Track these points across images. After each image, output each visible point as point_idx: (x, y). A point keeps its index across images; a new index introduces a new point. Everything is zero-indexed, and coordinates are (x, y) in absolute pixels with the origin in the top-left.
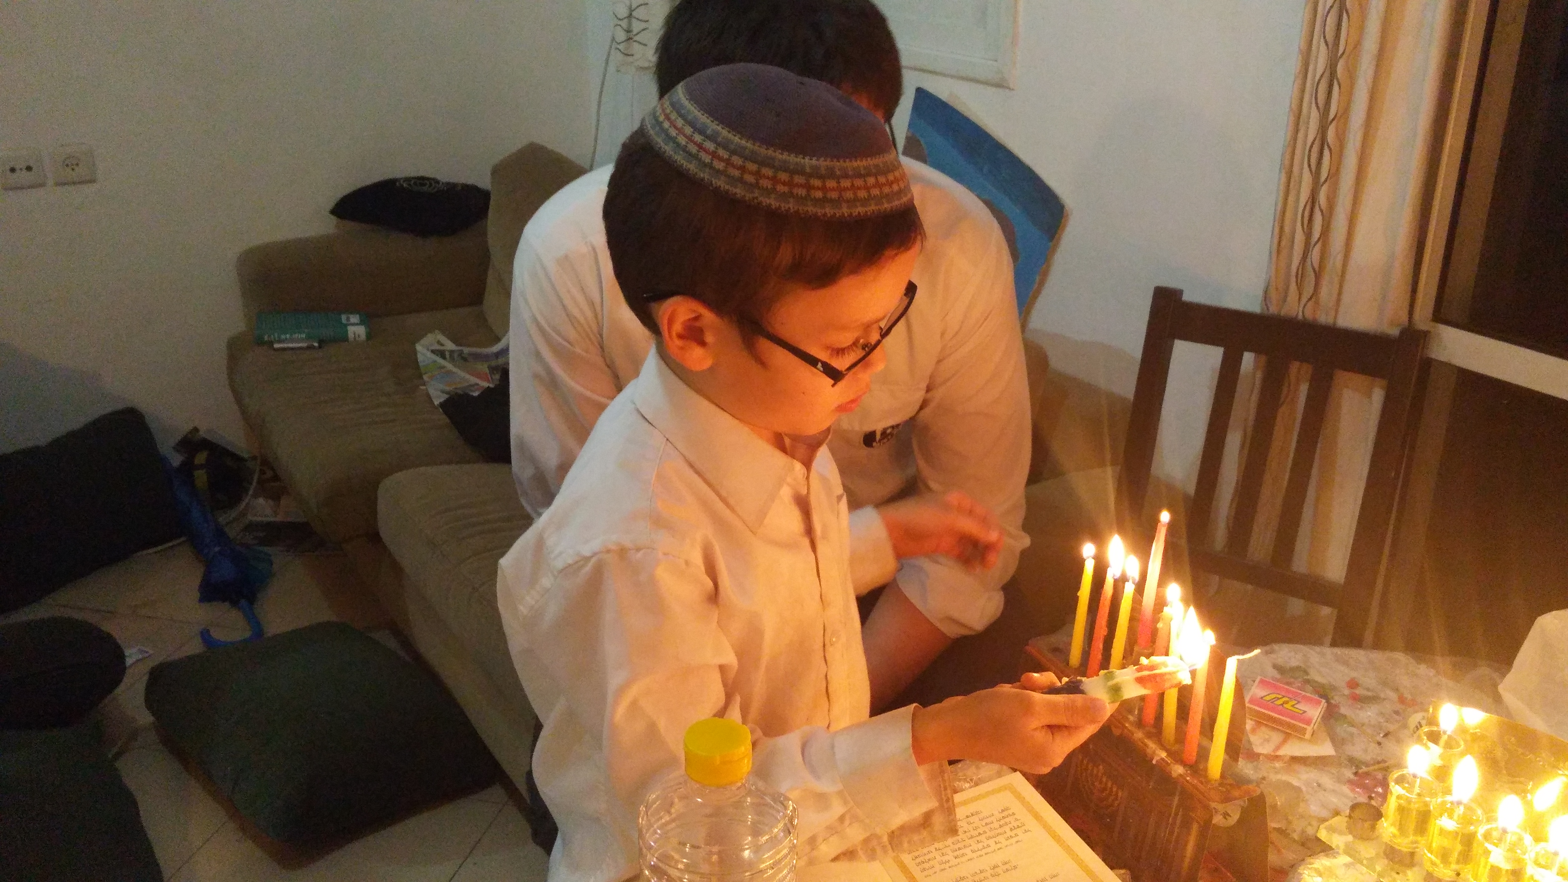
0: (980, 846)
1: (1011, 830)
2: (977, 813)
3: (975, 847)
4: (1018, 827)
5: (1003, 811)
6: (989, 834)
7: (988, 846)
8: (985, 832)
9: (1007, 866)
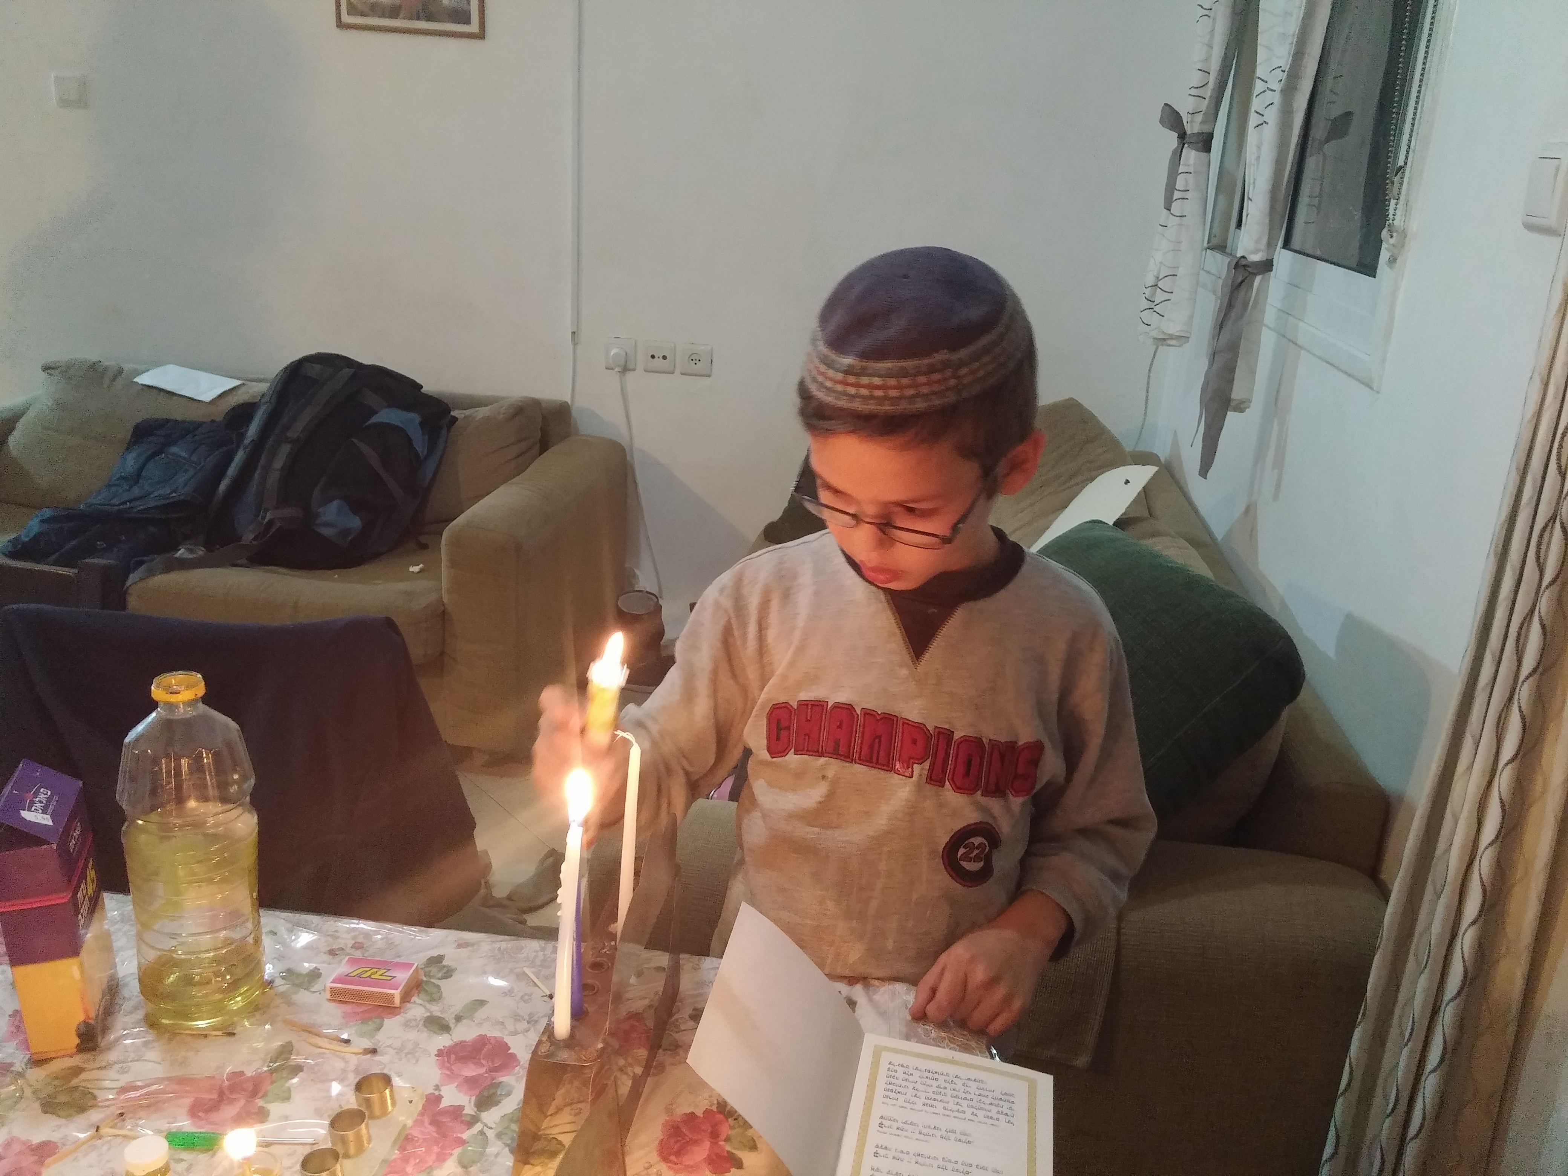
0: (956, 1107)
1: (998, 1113)
2: (981, 1081)
3: (951, 1106)
4: (1007, 1114)
5: (1006, 1094)
6: (974, 1103)
7: (964, 1112)
8: (972, 1100)
9: (963, 1138)
